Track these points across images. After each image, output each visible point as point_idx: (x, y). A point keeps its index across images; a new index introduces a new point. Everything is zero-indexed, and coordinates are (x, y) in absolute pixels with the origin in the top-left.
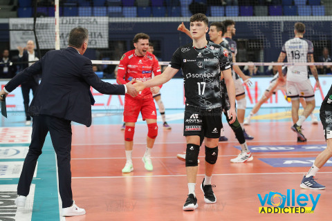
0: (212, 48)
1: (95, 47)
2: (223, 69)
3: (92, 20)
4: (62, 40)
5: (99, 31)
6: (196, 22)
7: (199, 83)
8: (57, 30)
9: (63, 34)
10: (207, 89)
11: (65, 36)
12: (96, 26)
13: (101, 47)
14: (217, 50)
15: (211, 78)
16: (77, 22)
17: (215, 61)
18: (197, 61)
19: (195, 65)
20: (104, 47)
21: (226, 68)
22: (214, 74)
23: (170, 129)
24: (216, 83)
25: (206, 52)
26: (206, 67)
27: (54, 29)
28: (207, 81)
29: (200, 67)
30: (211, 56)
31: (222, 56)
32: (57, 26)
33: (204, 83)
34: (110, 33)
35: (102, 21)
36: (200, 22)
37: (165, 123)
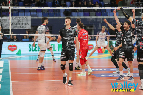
0: (72, 29)
1: (25, 28)
2: (75, 37)
3: (24, 18)
4: (12, 26)
5: (27, 22)
6: (67, 19)
7: (66, 41)
8: (10, 22)
9: (12, 23)
10: (69, 43)
11: (13, 24)
12: (26, 20)
13: (28, 28)
14: (74, 30)
15: (70, 39)
16: (18, 19)
17: (72, 34)
18: (66, 33)
19: (65, 34)
20: (29, 28)
21: (77, 36)
22: (72, 38)
23: (56, 62)
24: (72, 41)
25: (69, 30)
26: (69, 35)
27: (9, 21)
28: (69, 41)
29: (67, 35)
30: (71, 32)
31: (75, 32)
32: (10, 20)
33: (68, 41)
34: (32, 23)
35: (28, 18)
36: (68, 19)
37: (54, 59)
